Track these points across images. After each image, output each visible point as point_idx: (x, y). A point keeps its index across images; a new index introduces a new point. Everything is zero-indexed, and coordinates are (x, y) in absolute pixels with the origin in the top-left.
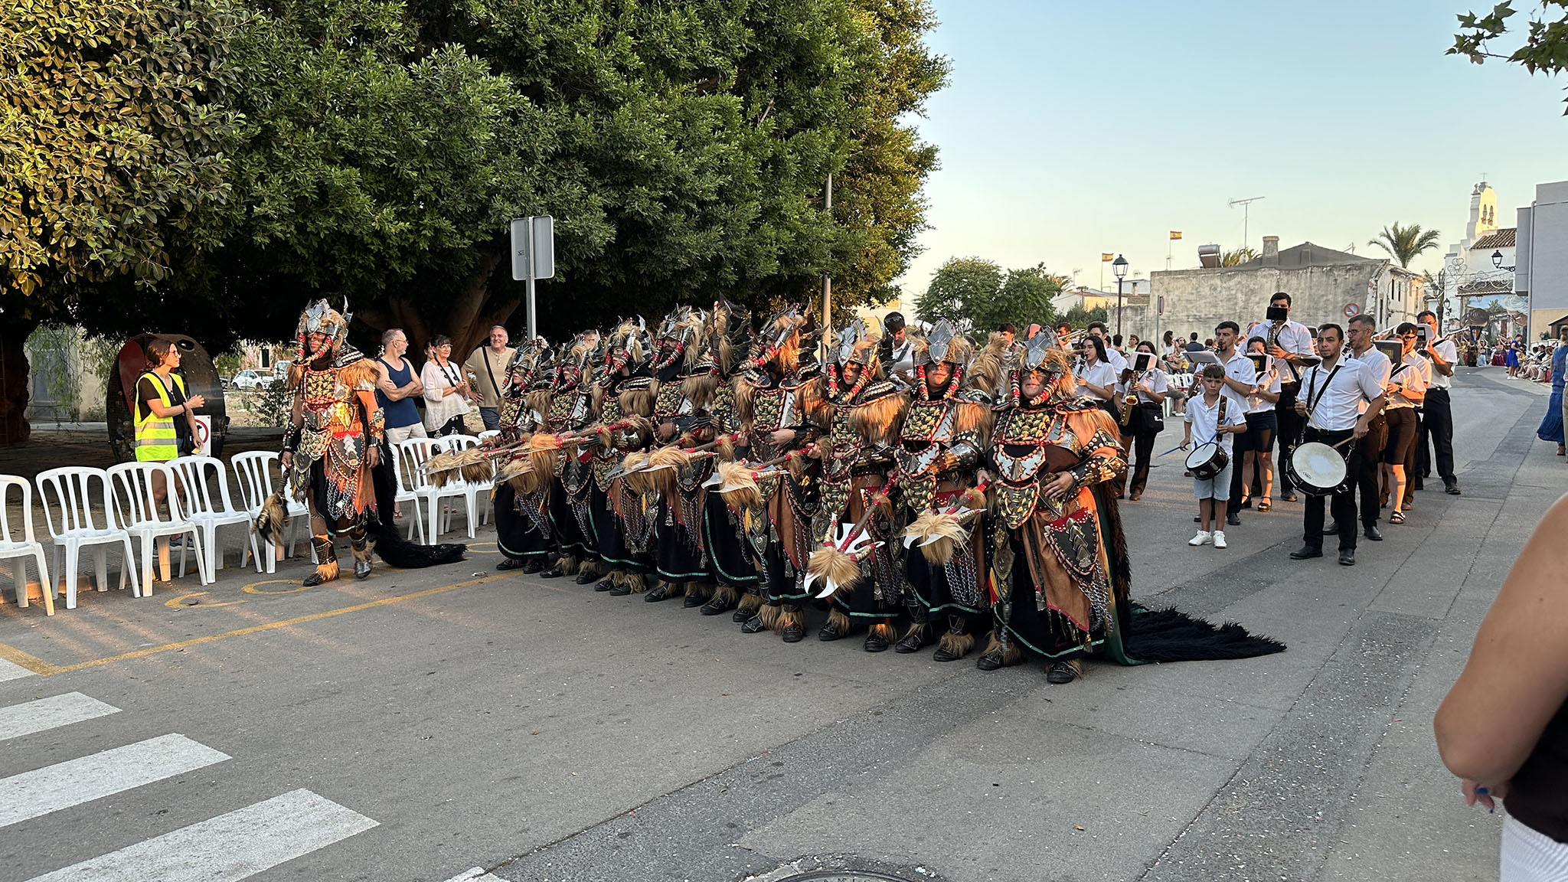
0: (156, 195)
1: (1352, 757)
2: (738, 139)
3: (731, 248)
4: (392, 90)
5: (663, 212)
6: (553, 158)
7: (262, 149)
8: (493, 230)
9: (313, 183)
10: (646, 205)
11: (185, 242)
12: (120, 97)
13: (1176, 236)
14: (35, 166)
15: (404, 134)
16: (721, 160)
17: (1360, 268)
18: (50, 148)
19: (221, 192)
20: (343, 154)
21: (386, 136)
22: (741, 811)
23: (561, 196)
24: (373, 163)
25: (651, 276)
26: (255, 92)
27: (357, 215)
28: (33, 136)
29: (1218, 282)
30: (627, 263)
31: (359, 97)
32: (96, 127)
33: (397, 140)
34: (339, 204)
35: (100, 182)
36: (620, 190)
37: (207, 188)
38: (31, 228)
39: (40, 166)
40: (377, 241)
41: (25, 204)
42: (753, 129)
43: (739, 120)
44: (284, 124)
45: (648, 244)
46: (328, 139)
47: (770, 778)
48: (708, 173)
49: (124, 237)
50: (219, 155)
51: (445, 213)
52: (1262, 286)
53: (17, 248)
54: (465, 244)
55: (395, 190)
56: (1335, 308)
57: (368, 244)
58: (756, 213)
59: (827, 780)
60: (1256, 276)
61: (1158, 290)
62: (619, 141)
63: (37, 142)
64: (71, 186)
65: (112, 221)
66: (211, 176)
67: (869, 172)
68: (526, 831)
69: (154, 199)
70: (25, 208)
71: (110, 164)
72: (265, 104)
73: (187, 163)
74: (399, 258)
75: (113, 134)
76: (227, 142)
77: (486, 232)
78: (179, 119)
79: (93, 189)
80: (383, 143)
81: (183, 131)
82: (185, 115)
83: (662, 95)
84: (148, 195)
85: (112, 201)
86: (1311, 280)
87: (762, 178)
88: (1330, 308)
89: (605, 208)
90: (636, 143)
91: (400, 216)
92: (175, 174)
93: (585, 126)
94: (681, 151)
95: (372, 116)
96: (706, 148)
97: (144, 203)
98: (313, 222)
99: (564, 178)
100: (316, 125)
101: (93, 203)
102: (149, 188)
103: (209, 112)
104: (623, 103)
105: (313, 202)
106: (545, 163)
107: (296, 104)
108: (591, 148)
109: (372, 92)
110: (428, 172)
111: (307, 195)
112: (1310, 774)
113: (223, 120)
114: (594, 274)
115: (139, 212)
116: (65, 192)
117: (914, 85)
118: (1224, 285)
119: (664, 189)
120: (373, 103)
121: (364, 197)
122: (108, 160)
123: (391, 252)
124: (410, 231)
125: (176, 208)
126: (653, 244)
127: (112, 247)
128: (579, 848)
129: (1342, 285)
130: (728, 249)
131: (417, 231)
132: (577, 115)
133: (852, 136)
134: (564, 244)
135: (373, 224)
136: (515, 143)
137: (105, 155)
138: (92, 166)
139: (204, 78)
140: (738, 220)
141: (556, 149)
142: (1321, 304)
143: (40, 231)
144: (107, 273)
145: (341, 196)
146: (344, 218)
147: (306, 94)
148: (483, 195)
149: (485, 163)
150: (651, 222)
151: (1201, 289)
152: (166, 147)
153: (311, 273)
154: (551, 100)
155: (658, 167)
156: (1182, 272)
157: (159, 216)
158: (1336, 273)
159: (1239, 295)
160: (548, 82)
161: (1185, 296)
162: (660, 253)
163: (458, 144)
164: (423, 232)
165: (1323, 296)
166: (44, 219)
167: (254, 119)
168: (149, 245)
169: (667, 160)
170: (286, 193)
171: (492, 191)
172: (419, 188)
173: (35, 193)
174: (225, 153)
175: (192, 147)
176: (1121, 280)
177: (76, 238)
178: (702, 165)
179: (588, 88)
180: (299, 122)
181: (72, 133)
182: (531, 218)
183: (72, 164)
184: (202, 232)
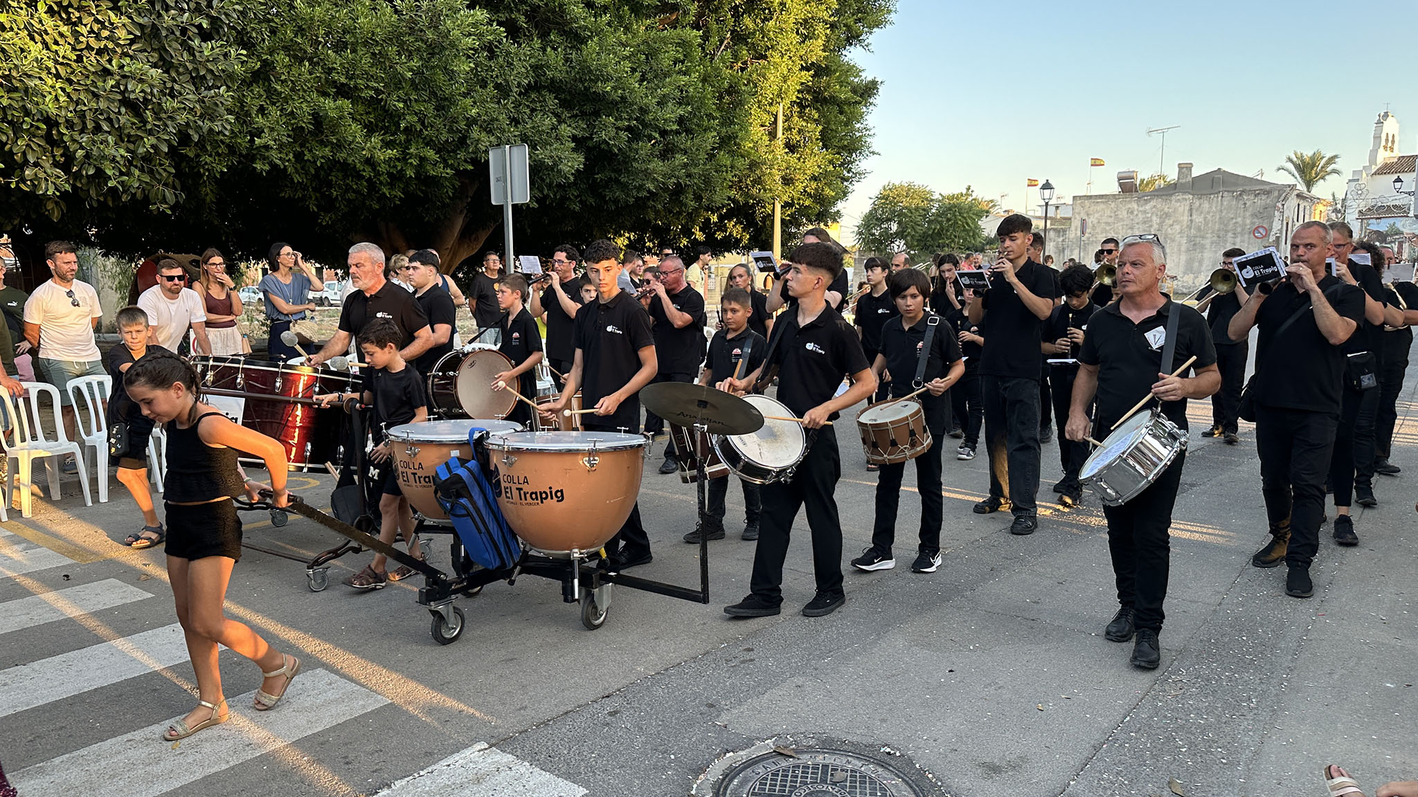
0: (166, 125)
1: (1280, 649)
2: (697, 71)
3: (689, 176)
4: (379, 25)
5: (628, 141)
6: (527, 91)
7: (261, 82)
8: (471, 159)
9: (309, 114)
10: (613, 134)
11: (194, 168)
12: (131, 33)
13: (1096, 163)
14: (57, 99)
15: (391, 67)
16: (682, 91)
17: (1268, 193)
18: (70, 82)
19: (225, 124)
20: (336, 87)
21: (374, 69)
22: (718, 692)
23: (533, 128)
24: (363, 95)
25: (616, 201)
26: (253, 29)
27: (349, 145)
28: (53, 71)
29: (1136, 206)
30: (595, 188)
31: (349, 32)
32: (110, 61)
33: (384, 73)
34: (333, 133)
35: (115, 113)
36: (588, 120)
37: (212, 120)
38: (54, 156)
39: (61, 99)
40: (368, 169)
41: (49, 133)
42: (711, 62)
43: (698, 53)
44: (281, 59)
45: (614, 171)
46: (321, 73)
47: (743, 662)
48: (670, 104)
49: (139, 165)
50: (223, 88)
51: (429, 143)
52: (1175, 210)
53: (42, 175)
54: (447, 174)
55: (383, 121)
56: (1243, 230)
57: (360, 171)
58: (714, 143)
59: (795, 665)
60: (1171, 201)
61: (1079, 213)
62: (588, 74)
63: (58, 76)
64: (89, 116)
65: (128, 151)
66: (215, 108)
67: (817, 102)
68: (525, 708)
69: (163, 130)
70: (48, 138)
71: (124, 96)
72: (263, 40)
73: (194, 96)
74: (388, 184)
75: (126, 69)
76: (231, 76)
77: (465, 161)
78: (185, 54)
79: (109, 120)
80: (372, 76)
81: (190, 66)
82: (191, 51)
83: (627, 29)
84: (158, 126)
85: (126, 131)
86: (1222, 204)
87: (720, 109)
88: (1239, 230)
89: (574, 138)
90: (602, 76)
91: (387, 145)
92: (183, 106)
93: (555, 59)
94: (645, 83)
95: (361, 51)
96: (667, 80)
97: (155, 133)
98: (310, 151)
99: (536, 110)
100: (310, 60)
101: (109, 133)
102: (160, 119)
103: (213, 49)
104: (591, 37)
105: (309, 132)
106: (519, 95)
107: (292, 40)
108: (561, 80)
109: (361, 28)
110: (414, 104)
111: (304, 125)
112: (1242, 664)
113: (226, 55)
114: (564, 199)
115: (149, 141)
116: (84, 123)
117: (859, 20)
118: (1141, 209)
119: (629, 119)
120: (362, 38)
121: (355, 127)
122: (122, 93)
123: (382, 178)
124: (398, 160)
125: (184, 137)
126: (619, 172)
127: (128, 174)
128: (573, 725)
129: (1251, 209)
130: (687, 177)
131: (404, 158)
132: (549, 49)
133: (803, 68)
134: (537, 171)
135: (364, 153)
136: (492, 76)
137: (119, 89)
138: (108, 99)
139: (208, 16)
140: (697, 150)
141: (530, 82)
142: (1231, 226)
143: (63, 159)
144: (124, 198)
145: (335, 126)
146: (339, 146)
147: (300, 31)
148: (463, 125)
149: (465, 95)
150: (616, 150)
151: (1119, 213)
152: (174, 81)
153: (311, 198)
154: (525, 35)
155: (623, 98)
156: (1102, 196)
157: (170, 146)
158: (1245, 198)
159: (1154, 218)
160: (523, 18)
161: (1105, 219)
162: (626, 180)
163: (441, 77)
164: (409, 161)
165: (1232, 218)
166: (66, 148)
167: (253, 54)
168: (161, 171)
169: (632, 91)
170: (284, 124)
171: (471, 122)
172: (405, 119)
173: (57, 124)
174: (228, 87)
175: (198, 81)
176: (1047, 204)
177: (95, 166)
178: (664, 95)
179: (558, 23)
180: (295, 57)
181: (89, 67)
182: (507, 147)
183: (90, 98)
184: (208, 159)
